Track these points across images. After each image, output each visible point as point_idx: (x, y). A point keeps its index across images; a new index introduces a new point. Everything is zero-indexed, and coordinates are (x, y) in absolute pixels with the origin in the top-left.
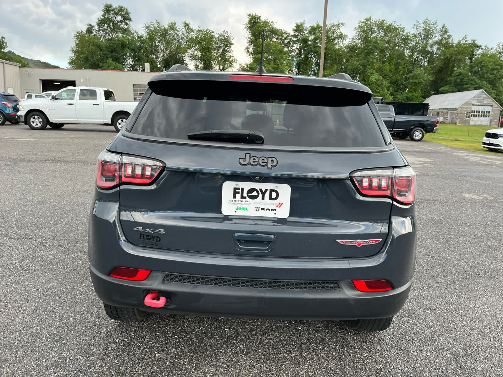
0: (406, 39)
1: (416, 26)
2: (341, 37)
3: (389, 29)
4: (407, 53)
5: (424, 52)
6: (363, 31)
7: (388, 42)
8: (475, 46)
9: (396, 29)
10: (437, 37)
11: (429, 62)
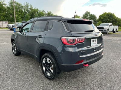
0: (22, 7)
1: (24, 4)
2: (5, 4)
3: (18, 4)
4: (23, 10)
5: (27, 10)
6: (11, 3)
7: (18, 7)
8: (38, 10)
9: (19, 4)
10: (29, 7)
11: (29, 13)
